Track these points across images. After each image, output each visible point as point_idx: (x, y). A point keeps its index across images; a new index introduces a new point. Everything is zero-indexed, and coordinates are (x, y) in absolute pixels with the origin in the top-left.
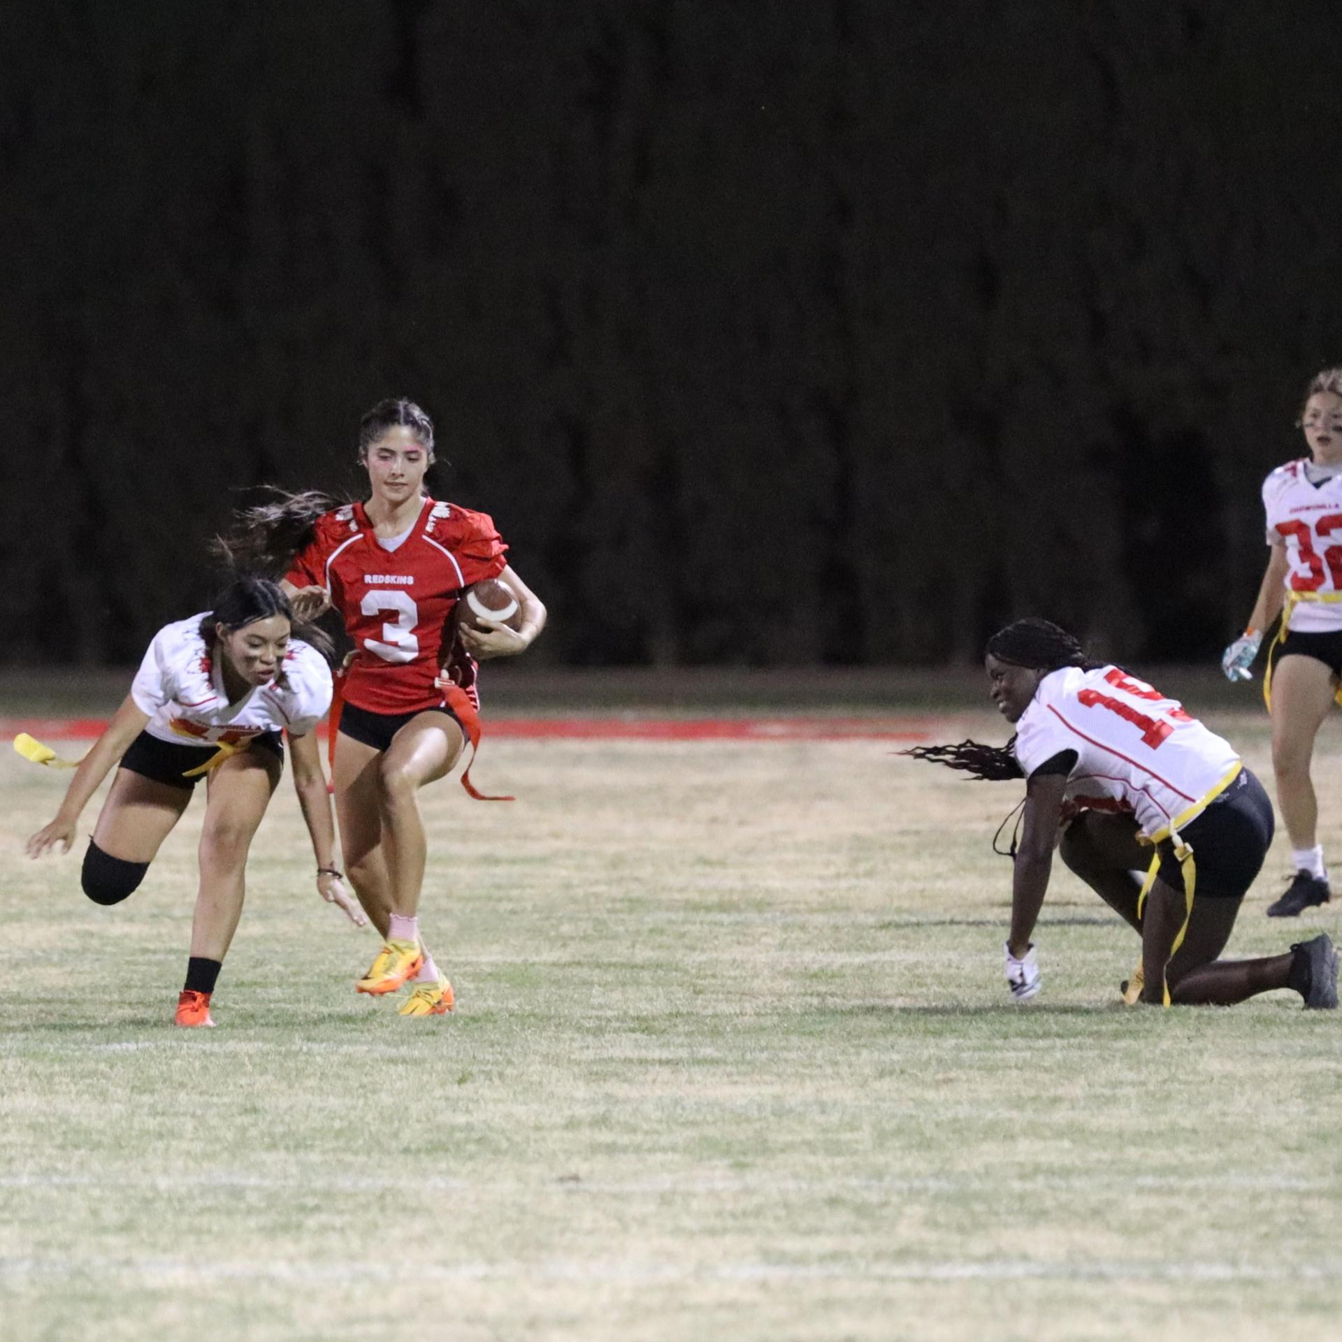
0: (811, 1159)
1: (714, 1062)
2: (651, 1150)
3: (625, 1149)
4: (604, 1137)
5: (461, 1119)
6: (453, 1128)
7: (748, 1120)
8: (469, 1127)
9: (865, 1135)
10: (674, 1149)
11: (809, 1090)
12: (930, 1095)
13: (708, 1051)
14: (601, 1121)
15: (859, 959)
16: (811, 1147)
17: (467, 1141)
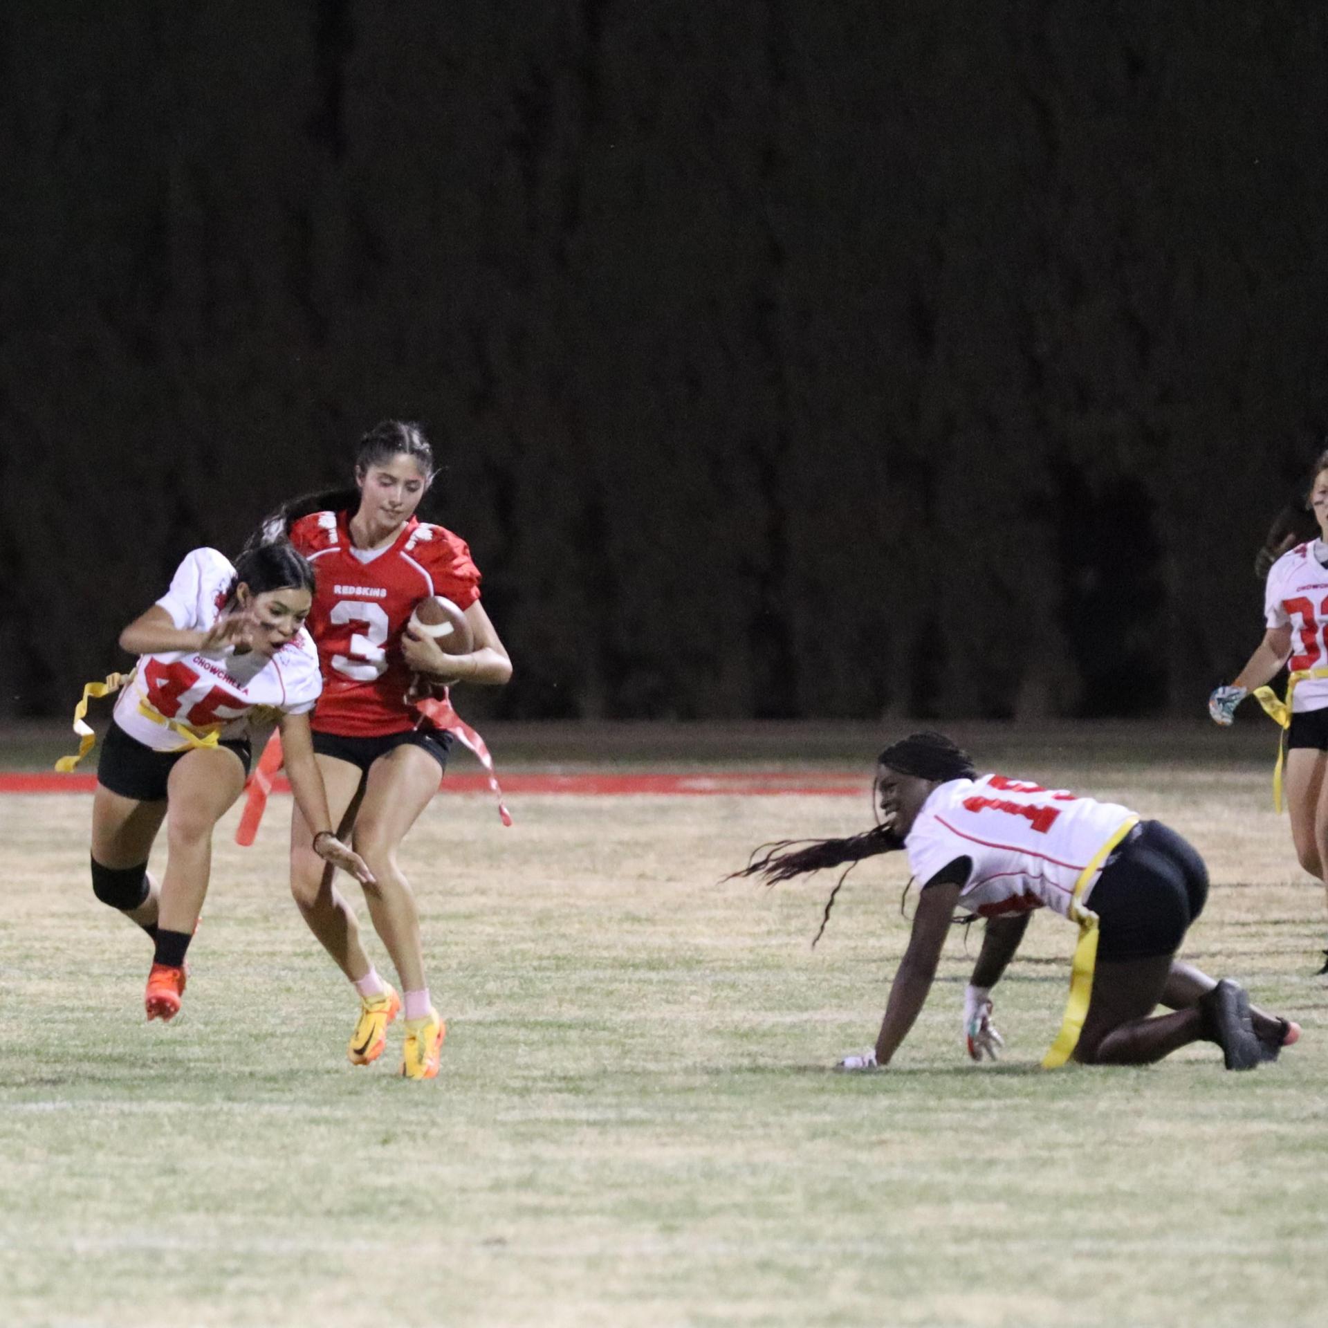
0: (743, 1222)
1: (642, 1123)
2: (580, 1212)
3: (551, 1212)
4: (530, 1199)
5: (384, 1181)
6: (377, 1190)
7: (677, 1182)
8: (392, 1189)
9: (797, 1198)
10: (601, 1211)
11: (738, 1152)
12: (863, 1157)
13: (634, 1113)
14: (526, 1184)
15: (790, 1018)
16: (741, 1209)
17: (391, 1202)
